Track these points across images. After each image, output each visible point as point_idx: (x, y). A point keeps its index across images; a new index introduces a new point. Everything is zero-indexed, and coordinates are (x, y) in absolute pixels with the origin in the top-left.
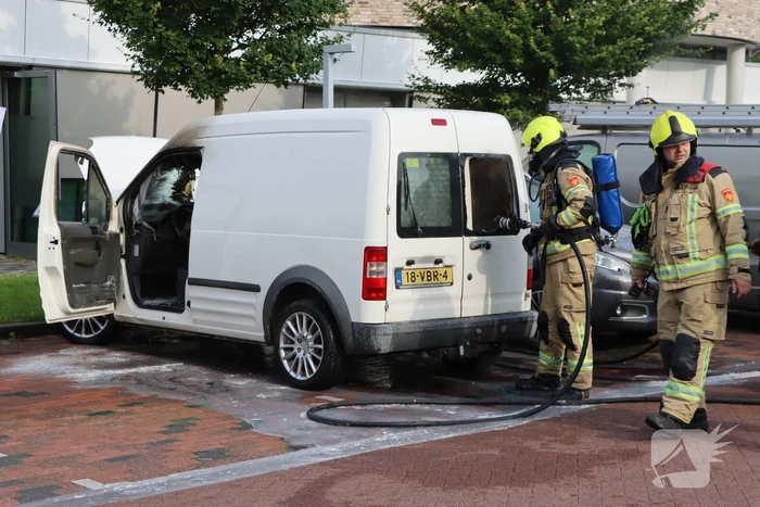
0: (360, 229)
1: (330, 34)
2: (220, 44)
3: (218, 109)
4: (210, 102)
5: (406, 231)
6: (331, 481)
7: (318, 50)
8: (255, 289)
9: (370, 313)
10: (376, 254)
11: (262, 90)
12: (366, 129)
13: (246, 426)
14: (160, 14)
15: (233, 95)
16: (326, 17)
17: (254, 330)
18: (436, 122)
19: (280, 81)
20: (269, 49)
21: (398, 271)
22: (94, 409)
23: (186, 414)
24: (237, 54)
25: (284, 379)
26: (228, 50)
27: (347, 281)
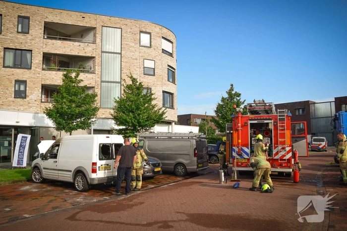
0: (91, 158)
1: (93, 120)
2: (71, 122)
3: (71, 134)
4: (69, 133)
5: (100, 159)
7: (90, 123)
8: (71, 171)
9: (94, 176)
10: (95, 164)
11: (80, 130)
12: (92, 139)
13: (66, 201)
14: (59, 116)
15: (73, 132)
16: (92, 117)
17: (71, 180)
18: (107, 137)
19: (83, 129)
20: (81, 123)
21: (99, 167)
22: (34, 198)
23: (54, 198)
24: (75, 124)
25: (77, 190)
26: (73, 123)
27: (88, 169)
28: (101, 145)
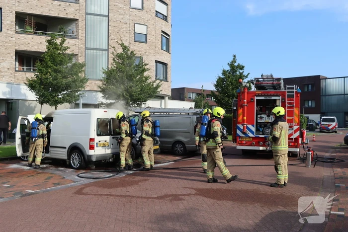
0: (88, 134)
1: (81, 92)
2: (57, 94)
3: (56, 108)
4: (54, 107)
5: (98, 135)
6: (84, 188)
7: (78, 96)
8: (65, 148)
9: (91, 152)
10: (92, 140)
11: (67, 104)
12: (90, 113)
13: (64, 178)
14: (43, 88)
15: (59, 106)
16: (80, 89)
17: (65, 157)
18: (105, 111)
19: (70, 102)
20: (68, 96)
21: (97, 143)
22: (29, 175)
23: (50, 175)
24: (60, 97)
25: (72, 167)
26: (58, 96)
27: (85, 146)
28: (99, 120)
